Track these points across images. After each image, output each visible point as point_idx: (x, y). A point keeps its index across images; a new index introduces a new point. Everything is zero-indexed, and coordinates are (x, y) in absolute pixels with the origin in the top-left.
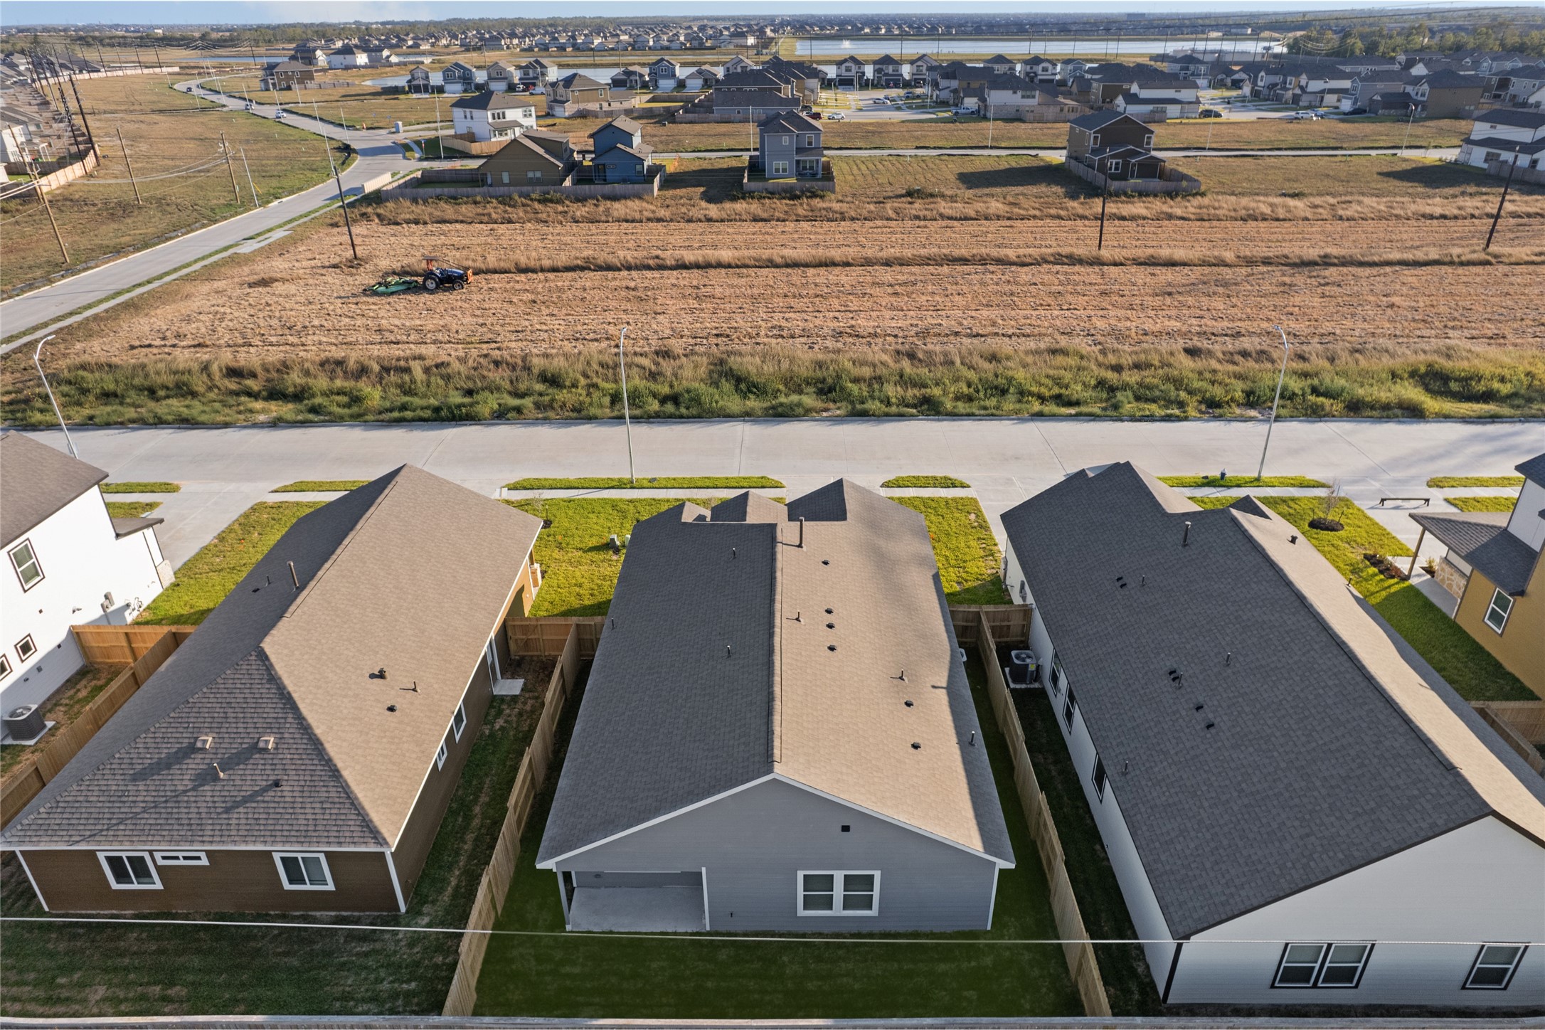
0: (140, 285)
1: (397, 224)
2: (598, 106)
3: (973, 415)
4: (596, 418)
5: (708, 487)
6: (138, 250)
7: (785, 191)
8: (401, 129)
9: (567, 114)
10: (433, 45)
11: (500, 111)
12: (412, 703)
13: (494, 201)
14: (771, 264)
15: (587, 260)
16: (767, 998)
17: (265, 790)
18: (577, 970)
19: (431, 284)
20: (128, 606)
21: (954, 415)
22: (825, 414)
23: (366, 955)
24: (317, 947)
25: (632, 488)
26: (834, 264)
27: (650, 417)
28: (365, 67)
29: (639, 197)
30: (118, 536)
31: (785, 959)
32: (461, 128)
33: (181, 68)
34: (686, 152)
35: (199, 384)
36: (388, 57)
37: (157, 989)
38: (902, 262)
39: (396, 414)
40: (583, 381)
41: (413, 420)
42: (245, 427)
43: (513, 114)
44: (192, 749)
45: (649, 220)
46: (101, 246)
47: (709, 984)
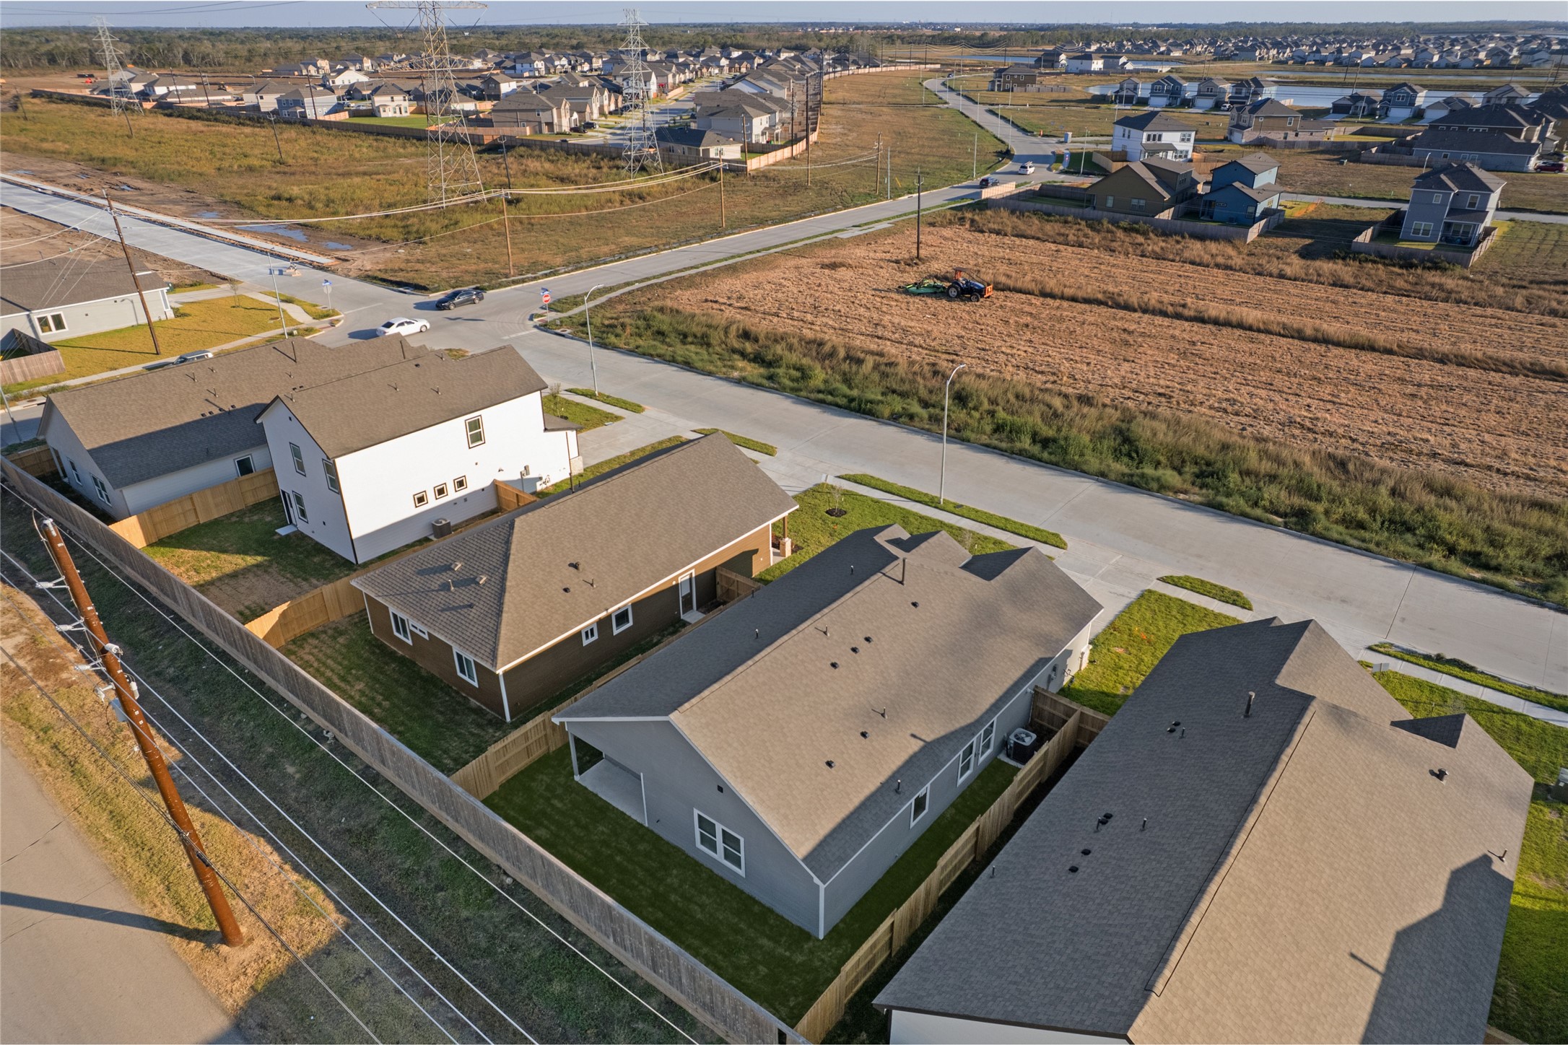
0: (750, 253)
1: (982, 232)
2: (1283, 135)
3: (1344, 543)
4: (969, 441)
5: (997, 527)
6: (774, 224)
7: (1400, 257)
8: (1070, 139)
9: (1243, 141)
10: (1185, 52)
11: (1157, 133)
12: (583, 592)
13: (1083, 223)
14: (1300, 335)
15: (1111, 296)
16: (641, 887)
17: (465, 607)
18: (559, 805)
19: (953, 292)
20: (540, 479)
21: (1322, 538)
22: (1182, 496)
23: (472, 734)
24: (457, 717)
25: (936, 507)
26: (1372, 348)
27: (1013, 453)
28: (1096, 73)
29: (1229, 240)
30: (546, 430)
31: (675, 872)
32: (1118, 145)
33: (942, 65)
34: (1340, 197)
35: (715, 337)
36: (1125, 63)
37: (380, 698)
38: (1462, 361)
39: (821, 396)
40: (986, 406)
41: (830, 404)
42: (721, 378)
43: (1170, 137)
44: (448, 568)
45: (1218, 266)
46: (753, 217)
47: (618, 858)
